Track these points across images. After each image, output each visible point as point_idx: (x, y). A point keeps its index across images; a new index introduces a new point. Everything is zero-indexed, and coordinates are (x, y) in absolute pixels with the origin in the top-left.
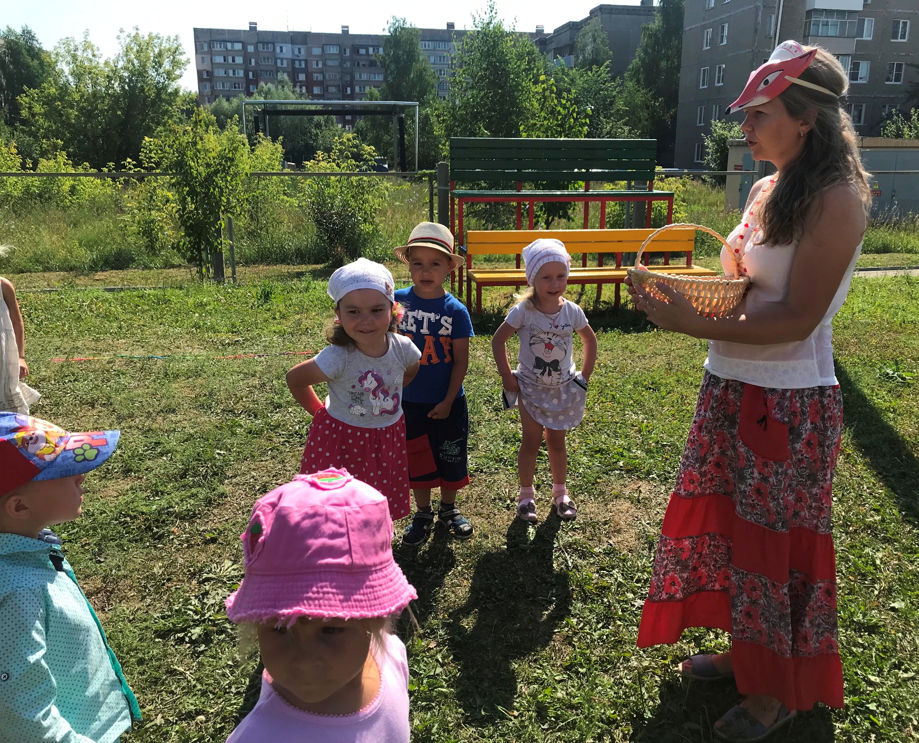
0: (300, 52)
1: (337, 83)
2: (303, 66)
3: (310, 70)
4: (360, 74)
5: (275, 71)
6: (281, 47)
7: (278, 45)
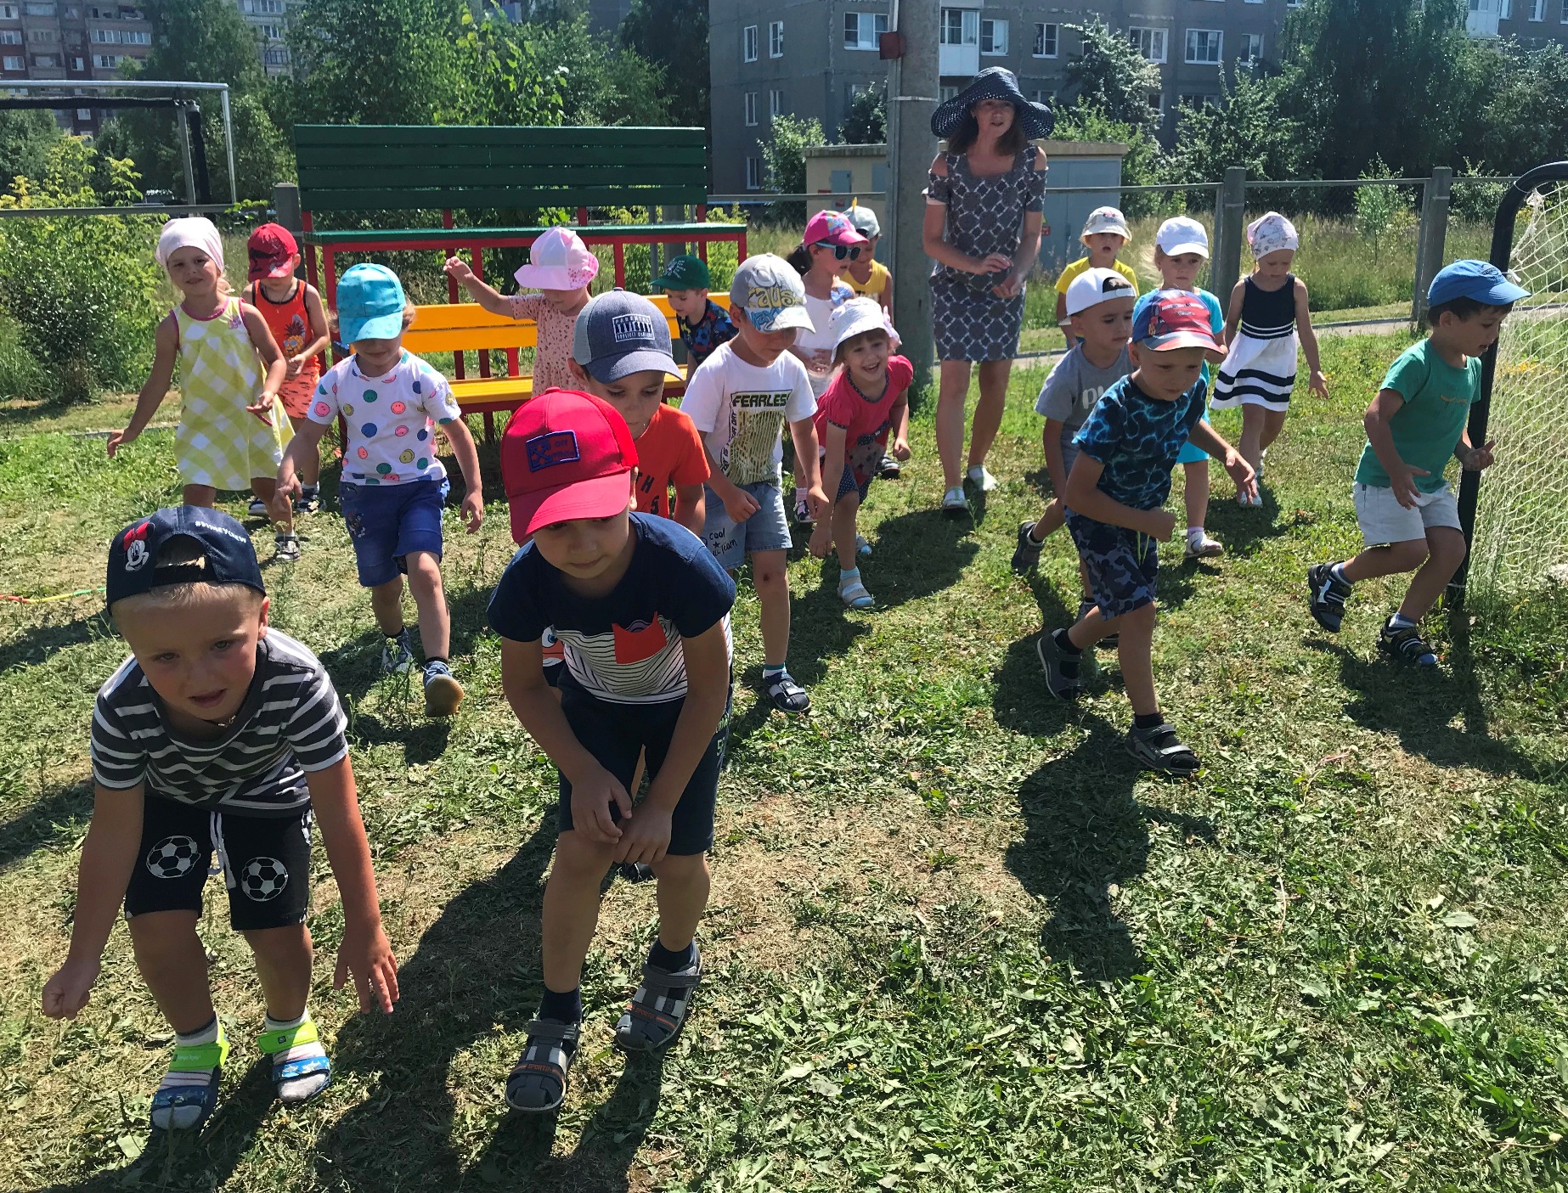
1: (54, 50)
4: (102, 33)
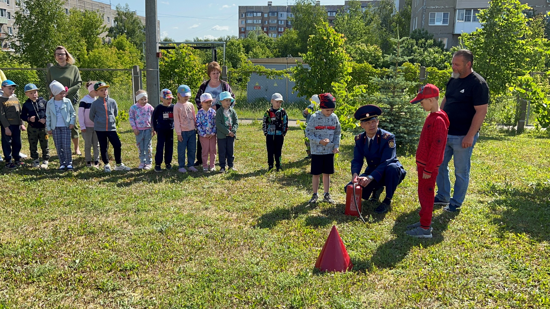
0: (291, 17)
5: (277, 27)
6: (281, 14)
7: (280, 13)
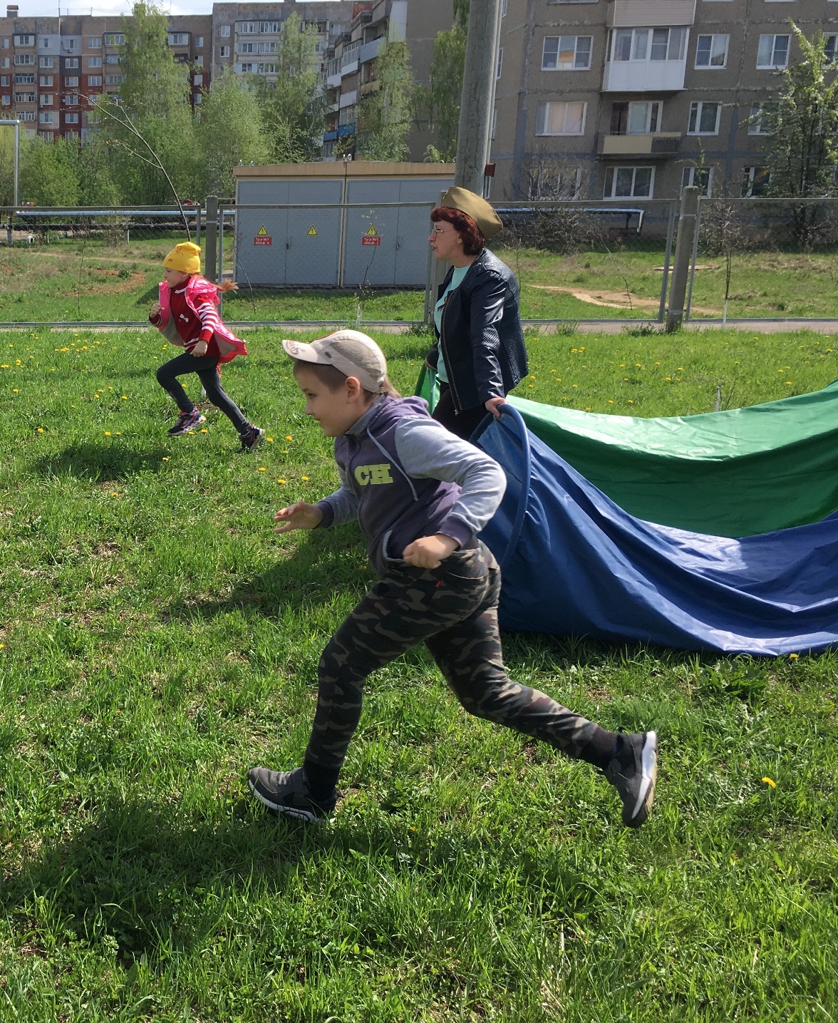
0: (72, 46)
2: (76, 67)
3: (84, 72)
5: (36, 75)
6: (46, 40)
7: (41, 37)
